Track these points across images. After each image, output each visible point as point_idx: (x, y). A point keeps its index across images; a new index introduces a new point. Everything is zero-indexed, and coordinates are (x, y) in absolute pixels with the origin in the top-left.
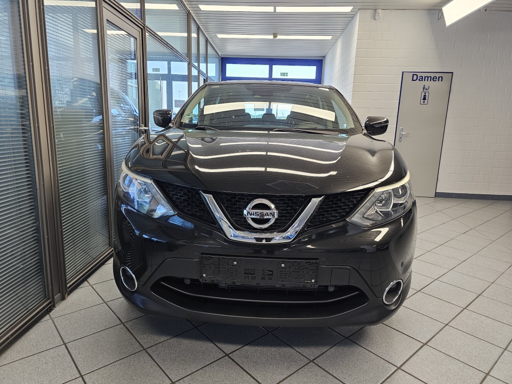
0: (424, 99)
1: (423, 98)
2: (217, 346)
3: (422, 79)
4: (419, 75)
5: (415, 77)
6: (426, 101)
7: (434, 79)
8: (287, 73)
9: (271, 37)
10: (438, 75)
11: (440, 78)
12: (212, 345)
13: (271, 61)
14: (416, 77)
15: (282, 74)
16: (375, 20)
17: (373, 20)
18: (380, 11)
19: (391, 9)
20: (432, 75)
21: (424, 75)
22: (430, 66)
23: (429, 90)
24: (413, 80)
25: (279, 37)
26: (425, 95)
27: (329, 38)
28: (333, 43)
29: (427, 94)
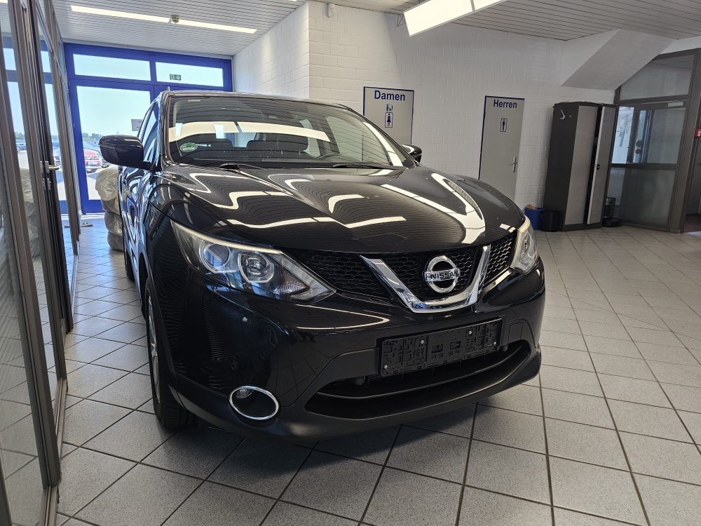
0: (389, 121)
1: (387, 120)
2: (363, 461)
3: (384, 97)
4: (382, 91)
5: (377, 93)
6: (391, 123)
7: (397, 97)
8: (180, 76)
9: (166, 20)
10: (400, 93)
11: (403, 97)
12: (356, 462)
13: (153, 56)
14: (379, 94)
15: (172, 77)
16: (329, 17)
17: (325, 17)
18: (333, 6)
19: (345, 6)
20: (395, 93)
21: (387, 92)
22: (390, 81)
23: (393, 111)
24: (376, 98)
25: (181, 22)
26: (389, 117)
27: (252, 31)
28: (254, 39)
29: (391, 115)
